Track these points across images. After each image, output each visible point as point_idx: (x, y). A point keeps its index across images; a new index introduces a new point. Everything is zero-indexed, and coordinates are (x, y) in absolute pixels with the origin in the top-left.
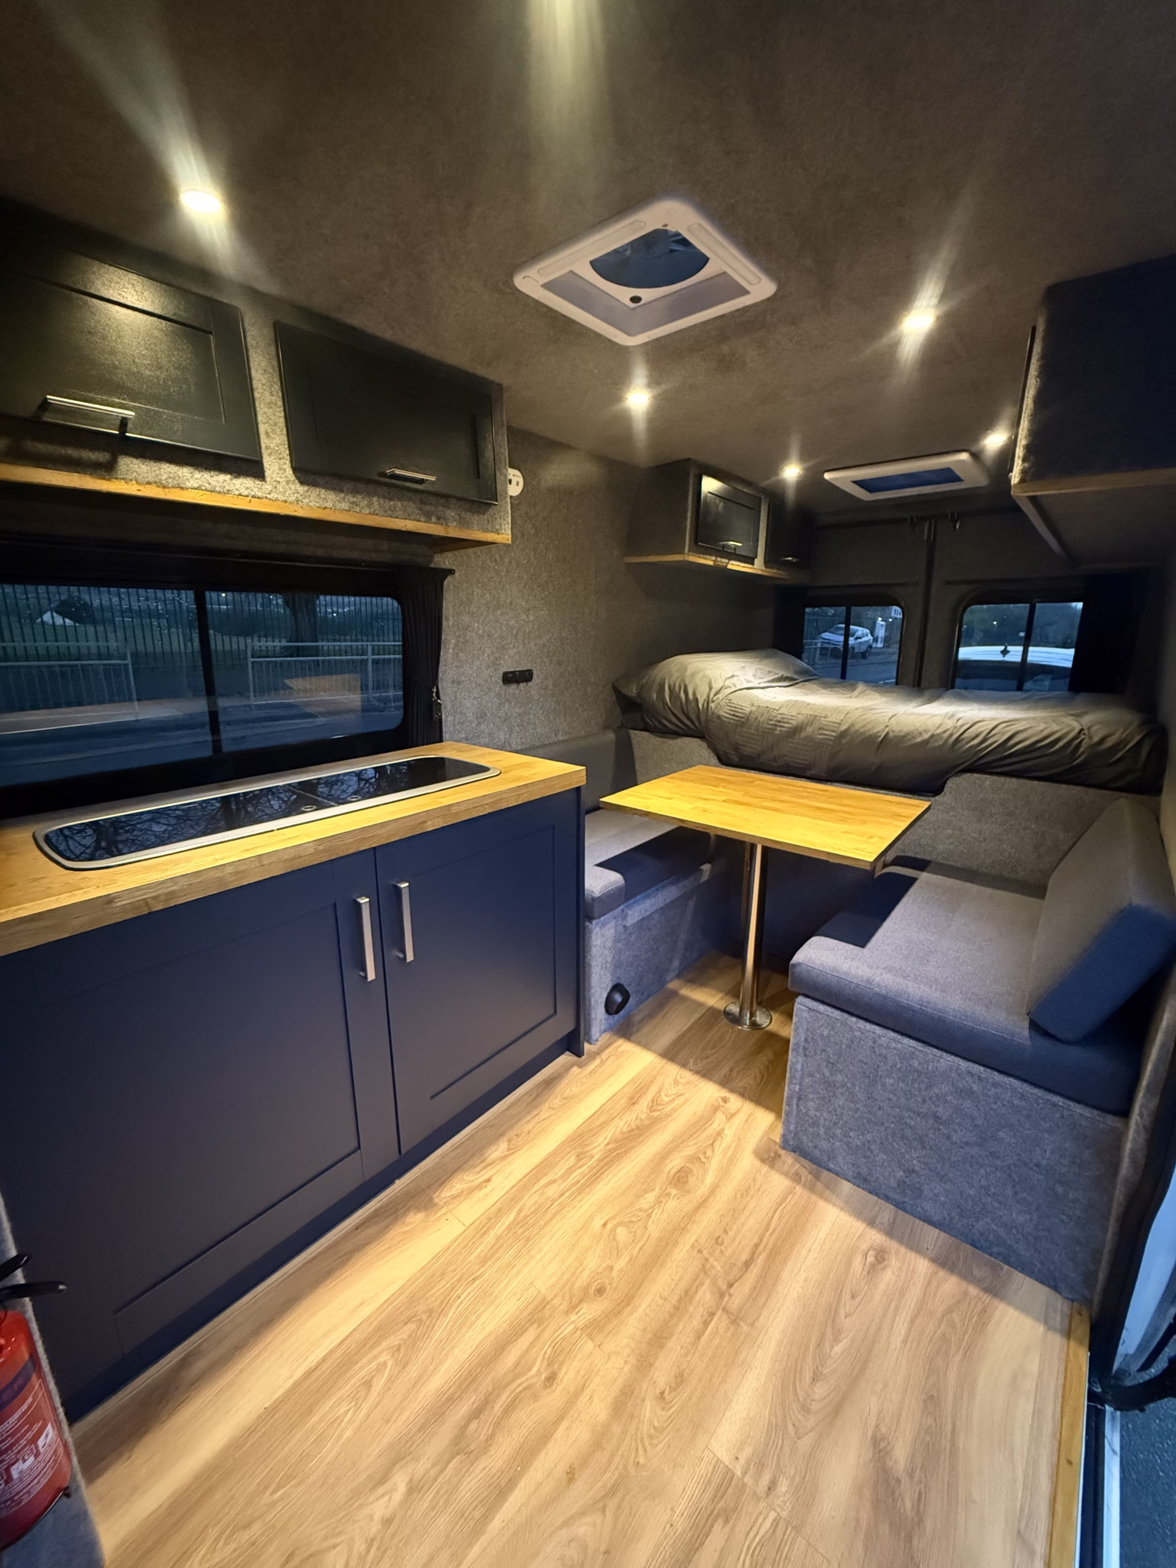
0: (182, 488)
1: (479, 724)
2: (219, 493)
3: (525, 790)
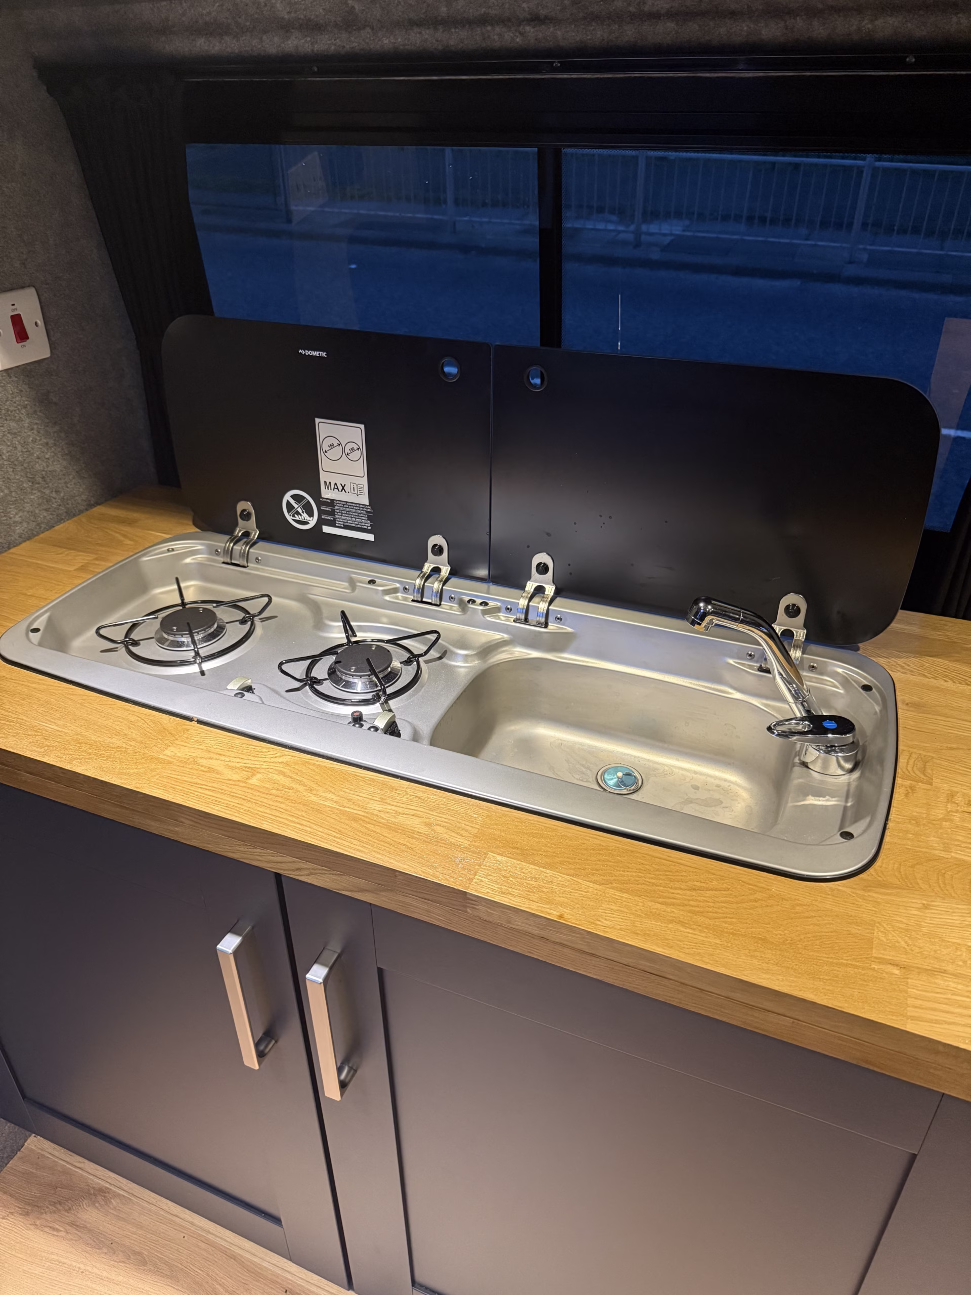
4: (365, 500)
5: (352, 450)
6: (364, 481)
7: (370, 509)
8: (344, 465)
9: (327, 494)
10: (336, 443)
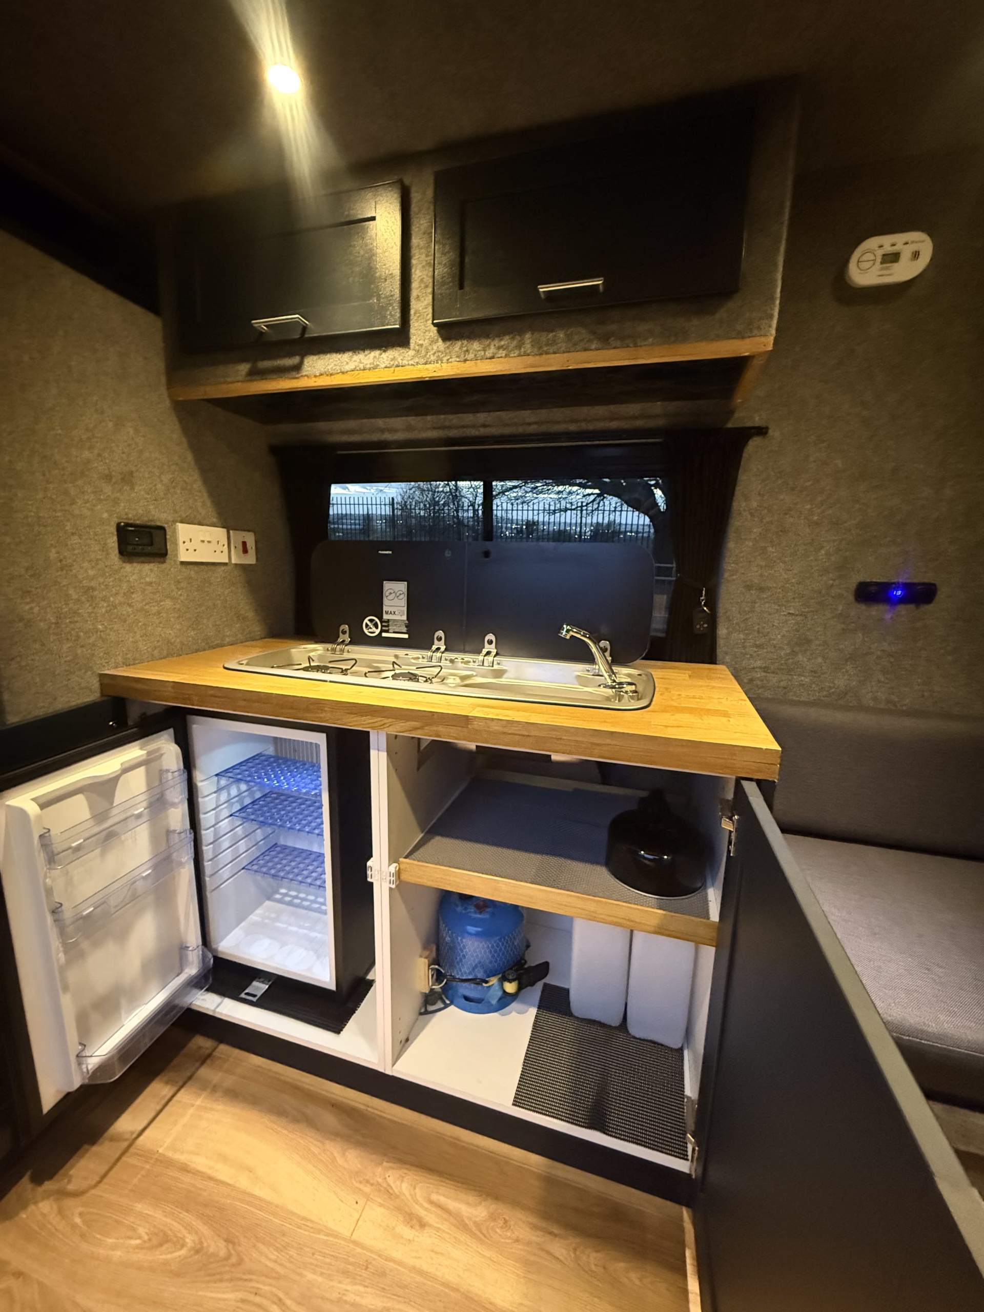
2: (370, 369)
4: (405, 618)
5: (400, 594)
6: (405, 609)
7: (407, 622)
8: (396, 602)
9: (385, 617)
10: (392, 592)
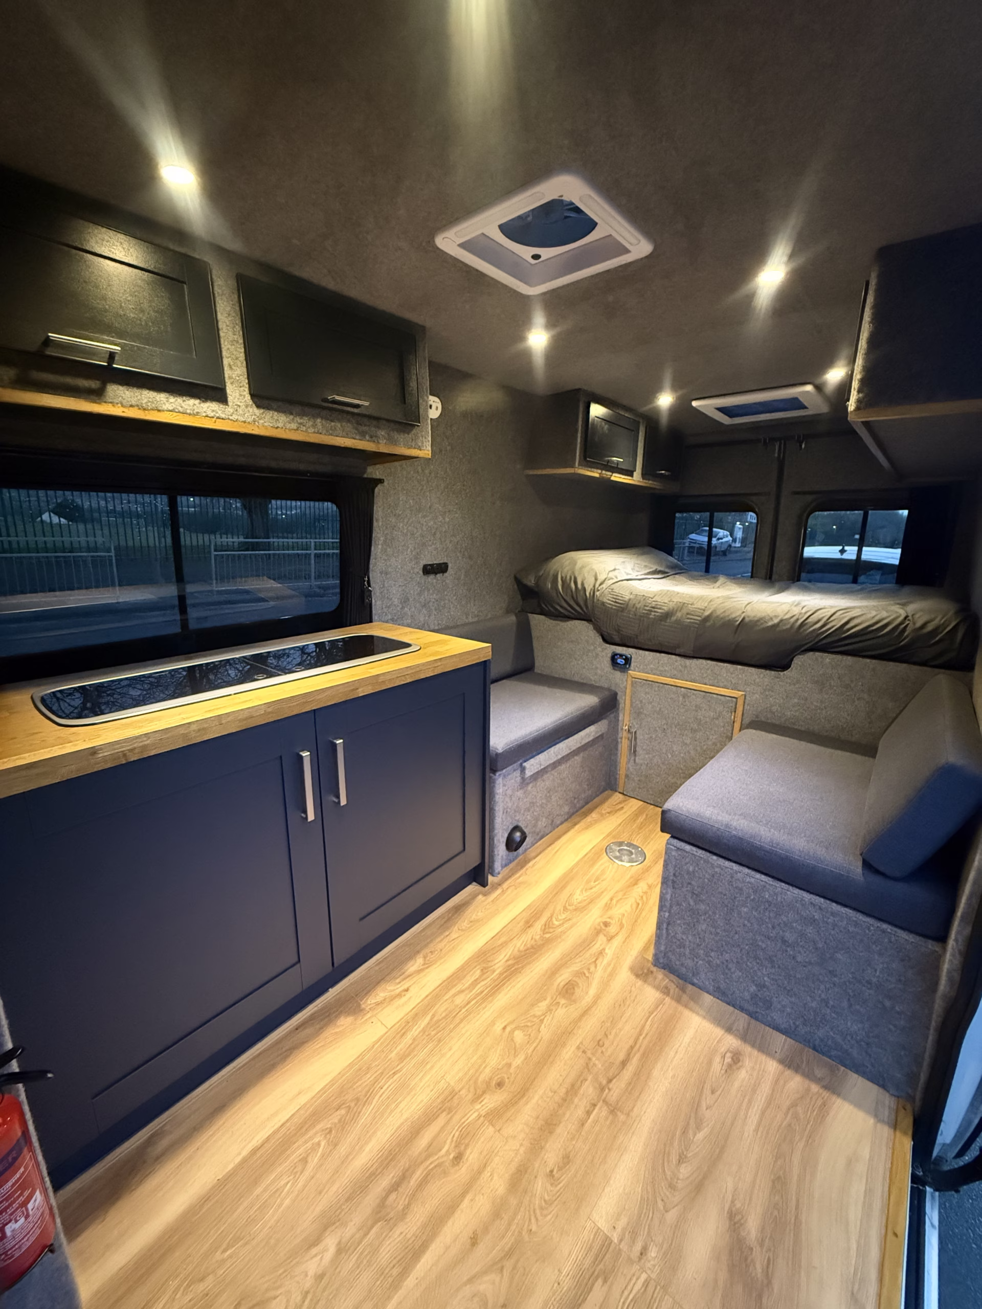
0: (159, 411)
1: (403, 608)
2: (190, 414)
3: (439, 664)
